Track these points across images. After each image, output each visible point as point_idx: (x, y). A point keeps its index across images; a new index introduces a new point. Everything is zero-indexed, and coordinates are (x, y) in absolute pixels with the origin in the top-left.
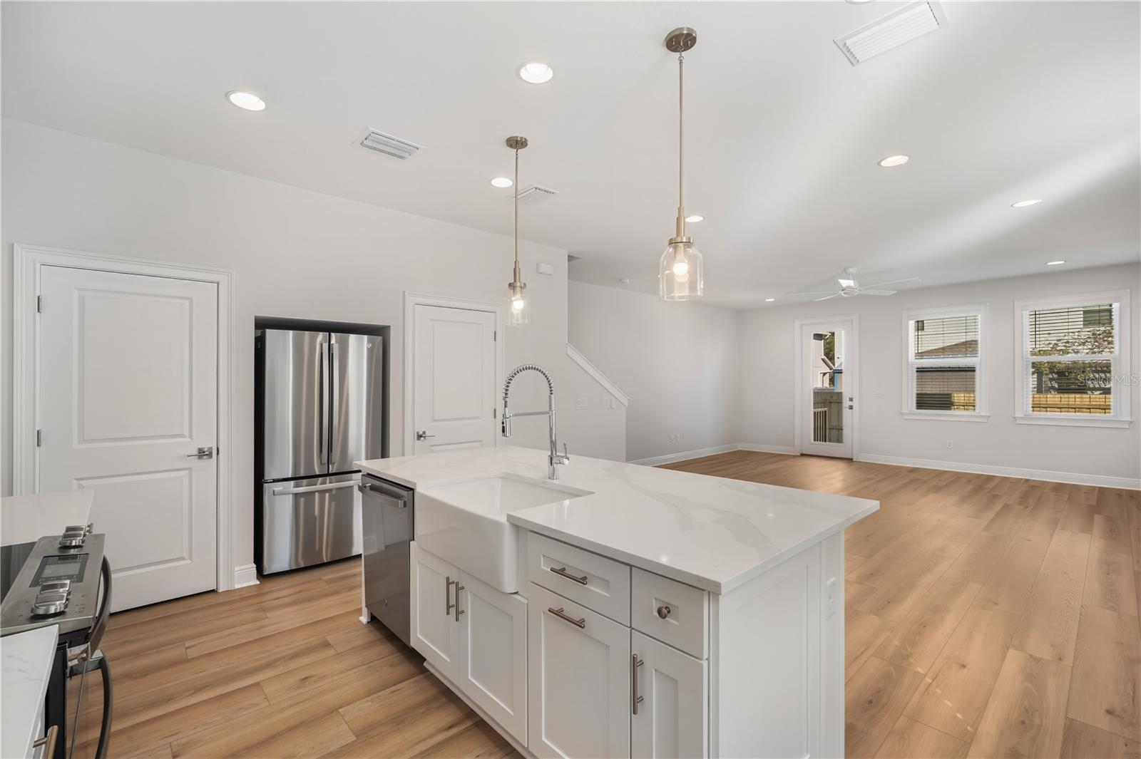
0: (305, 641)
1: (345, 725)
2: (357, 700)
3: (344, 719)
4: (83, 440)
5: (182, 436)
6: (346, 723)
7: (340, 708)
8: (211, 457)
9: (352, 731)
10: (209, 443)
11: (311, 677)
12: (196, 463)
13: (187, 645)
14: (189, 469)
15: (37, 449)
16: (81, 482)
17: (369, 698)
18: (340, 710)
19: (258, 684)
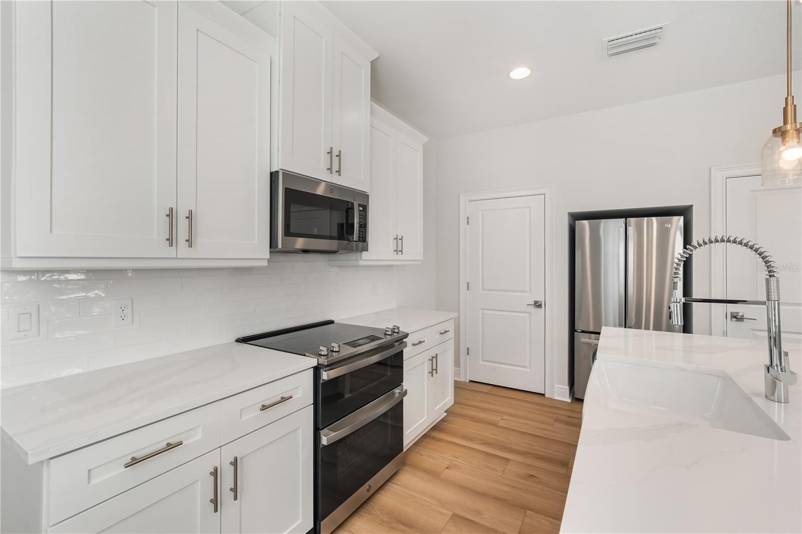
0: (557, 453)
1: (521, 523)
2: (543, 514)
3: (524, 518)
4: (484, 289)
5: (525, 292)
6: (523, 522)
7: (529, 510)
8: (541, 307)
9: (520, 530)
10: (540, 299)
11: (536, 477)
12: (533, 309)
13: (504, 418)
14: (529, 313)
15: (468, 291)
16: (483, 311)
17: (551, 520)
18: (528, 511)
19: (508, 460)
